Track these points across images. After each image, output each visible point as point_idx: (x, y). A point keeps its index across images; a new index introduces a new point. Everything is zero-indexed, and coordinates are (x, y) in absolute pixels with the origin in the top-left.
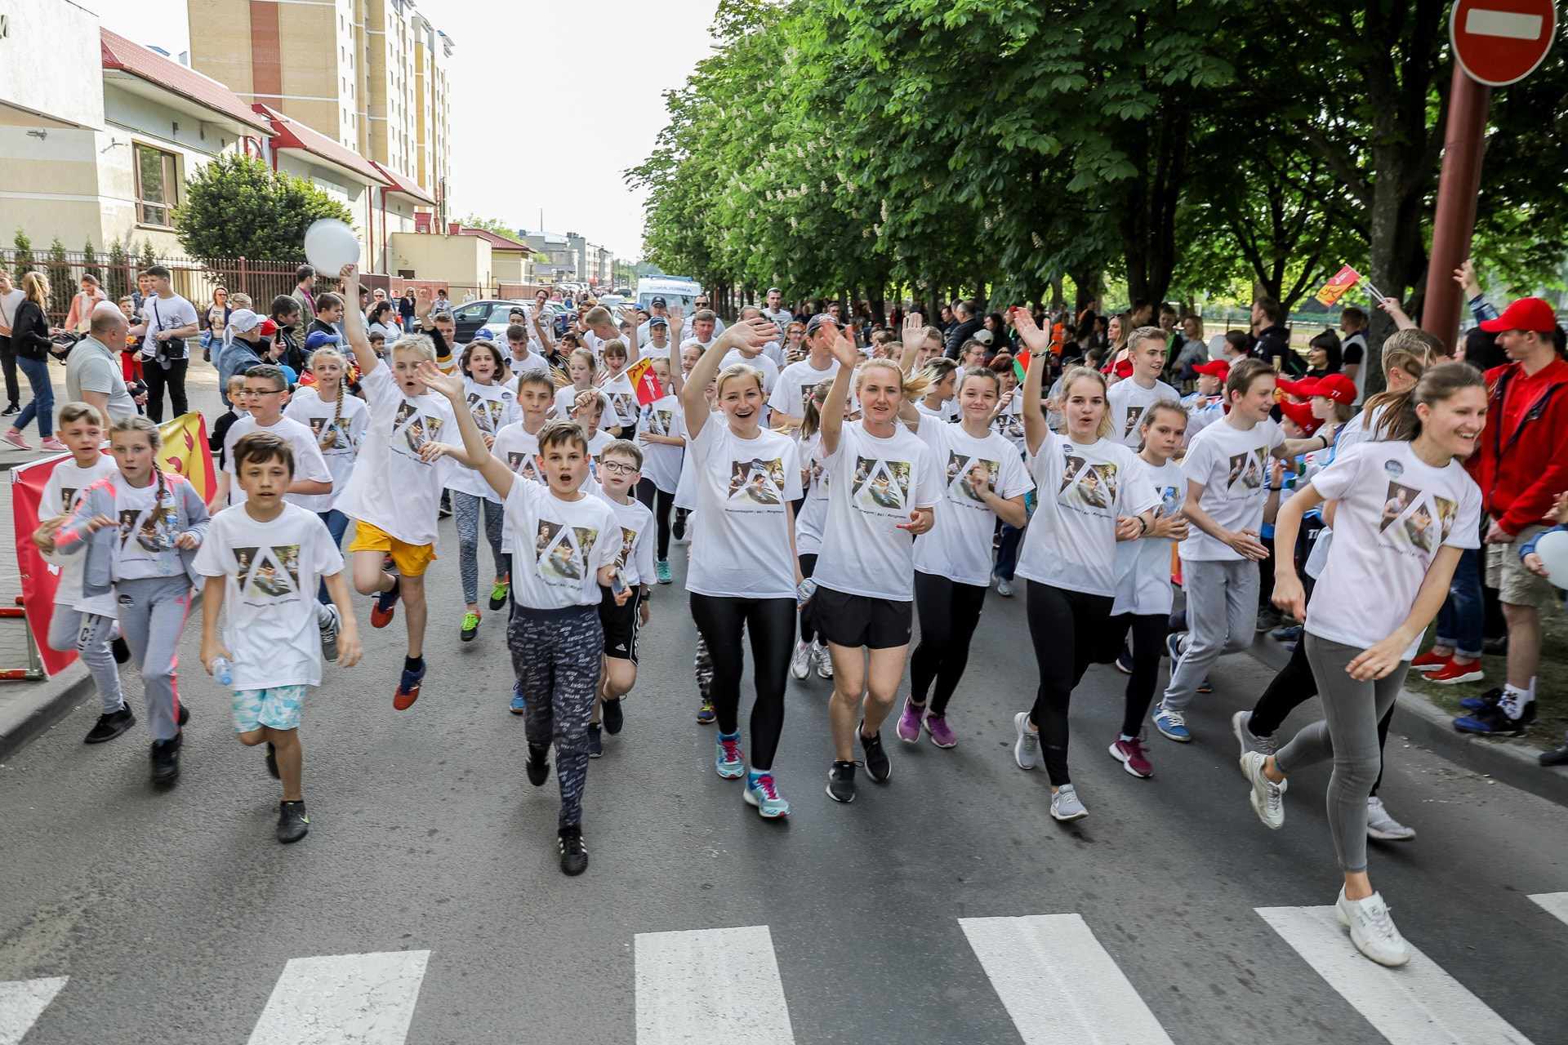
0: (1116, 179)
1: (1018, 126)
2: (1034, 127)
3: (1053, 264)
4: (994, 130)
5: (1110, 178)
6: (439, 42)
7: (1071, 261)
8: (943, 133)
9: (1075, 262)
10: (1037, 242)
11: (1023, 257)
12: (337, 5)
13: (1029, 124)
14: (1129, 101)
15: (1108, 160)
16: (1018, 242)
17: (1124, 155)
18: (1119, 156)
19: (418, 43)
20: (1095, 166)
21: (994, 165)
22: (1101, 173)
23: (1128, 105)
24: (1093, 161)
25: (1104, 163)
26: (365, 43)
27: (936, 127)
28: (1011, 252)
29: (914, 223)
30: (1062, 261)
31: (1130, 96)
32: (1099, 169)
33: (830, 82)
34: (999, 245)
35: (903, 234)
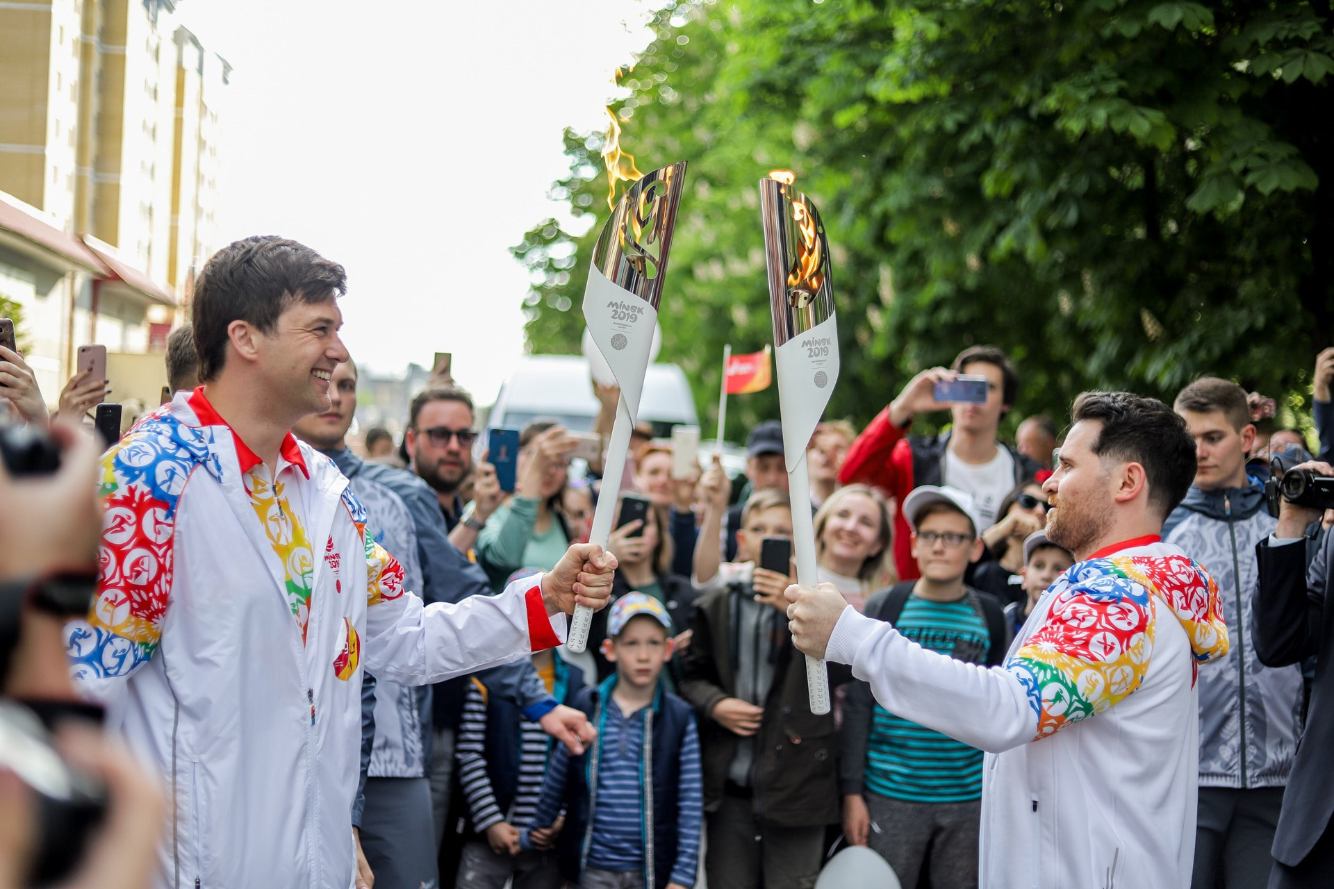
0: (1277, 191)
1: (1092, 90)
2: (1121, 94)
3: (1176, 356)
4: (1051, 103)
5: (1266, 188)
6: (213, 69)
7: (1209, 351)
8: (974, 136)
9: (1217, 351)
10: (1151, 326)
11: (1126, 355)
12: (55, 9)
13: (1111, 88)
14: (1296, 50)
15: (1262, 156)
16: (1117, 330)
17: (1293, 150)
18: (1283, 150)
19: (180, 70)
20: (1237, 166)
21: (1062, 182)
22: (1249, 179)
23: (1296, 56)
24: (1234, 157)
25: (1254, 162)
26: (96, 65)
27: (962, 128)
28: (1108, 347)
29: (937, 305)
30: (1193, 351)
31: (1299, 42)
32: (1246, 171)
33: (785, 61)
34: (1084, 339)
35: (918, 323)
